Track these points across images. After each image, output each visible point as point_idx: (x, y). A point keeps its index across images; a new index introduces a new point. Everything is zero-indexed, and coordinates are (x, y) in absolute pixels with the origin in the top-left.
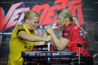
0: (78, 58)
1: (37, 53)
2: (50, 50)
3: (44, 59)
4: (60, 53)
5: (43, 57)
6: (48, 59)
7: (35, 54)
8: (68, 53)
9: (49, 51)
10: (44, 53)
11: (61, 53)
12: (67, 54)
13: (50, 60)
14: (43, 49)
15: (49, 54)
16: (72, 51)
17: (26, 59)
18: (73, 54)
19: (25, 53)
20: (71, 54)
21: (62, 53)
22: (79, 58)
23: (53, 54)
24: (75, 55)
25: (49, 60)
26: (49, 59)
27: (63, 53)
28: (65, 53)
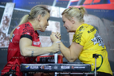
1: (41, 66)
2: (58, 62)
3: (49, 73)
4: (71, 67)
5: (47, 71)
6: (55, 73)
7: (38, 67)
8: (81, 66)
9: (56, 63)
10: (50, 67)
12: (80, 68)
13: (57, 75)
18: (87, 67)
19: (25, 66)
20: (84, 68)
21: (73, 67)
22: (95, 73)
23: (62, 67)
24: (90, 69)
28: (77, 66)
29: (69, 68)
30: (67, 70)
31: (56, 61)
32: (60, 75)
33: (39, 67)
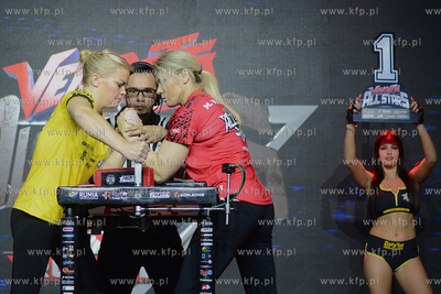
0: (224, 206)
1: (103, 192)
2: (142, 184)
3: (124, 209)
4: (172, 193)
5: (119, 204)
6: (135, 209)
7: (96, 195)
8: (194, 192)
9: (138, 185)
10: (125, 193)
11: (175, 191)
12: (193, 195)
13: (142, 212)
14: (122, 179)
15: (138, 196)
16: (206, 186)
17: (70, 210)
18: (210, 195)
19: (67, 192)
20: (203, 195)
21: (177, 193)
22: (228, 206)
23: (151, 194)
24: (216, 197)
25: (138, 214)
26: (138, 208)
27: (180, 192)
28: (187, 192)
29: (167, 196)
30: (163, 202)
31: (138, 180)
32: (146, 212)
33: (100, 194)
